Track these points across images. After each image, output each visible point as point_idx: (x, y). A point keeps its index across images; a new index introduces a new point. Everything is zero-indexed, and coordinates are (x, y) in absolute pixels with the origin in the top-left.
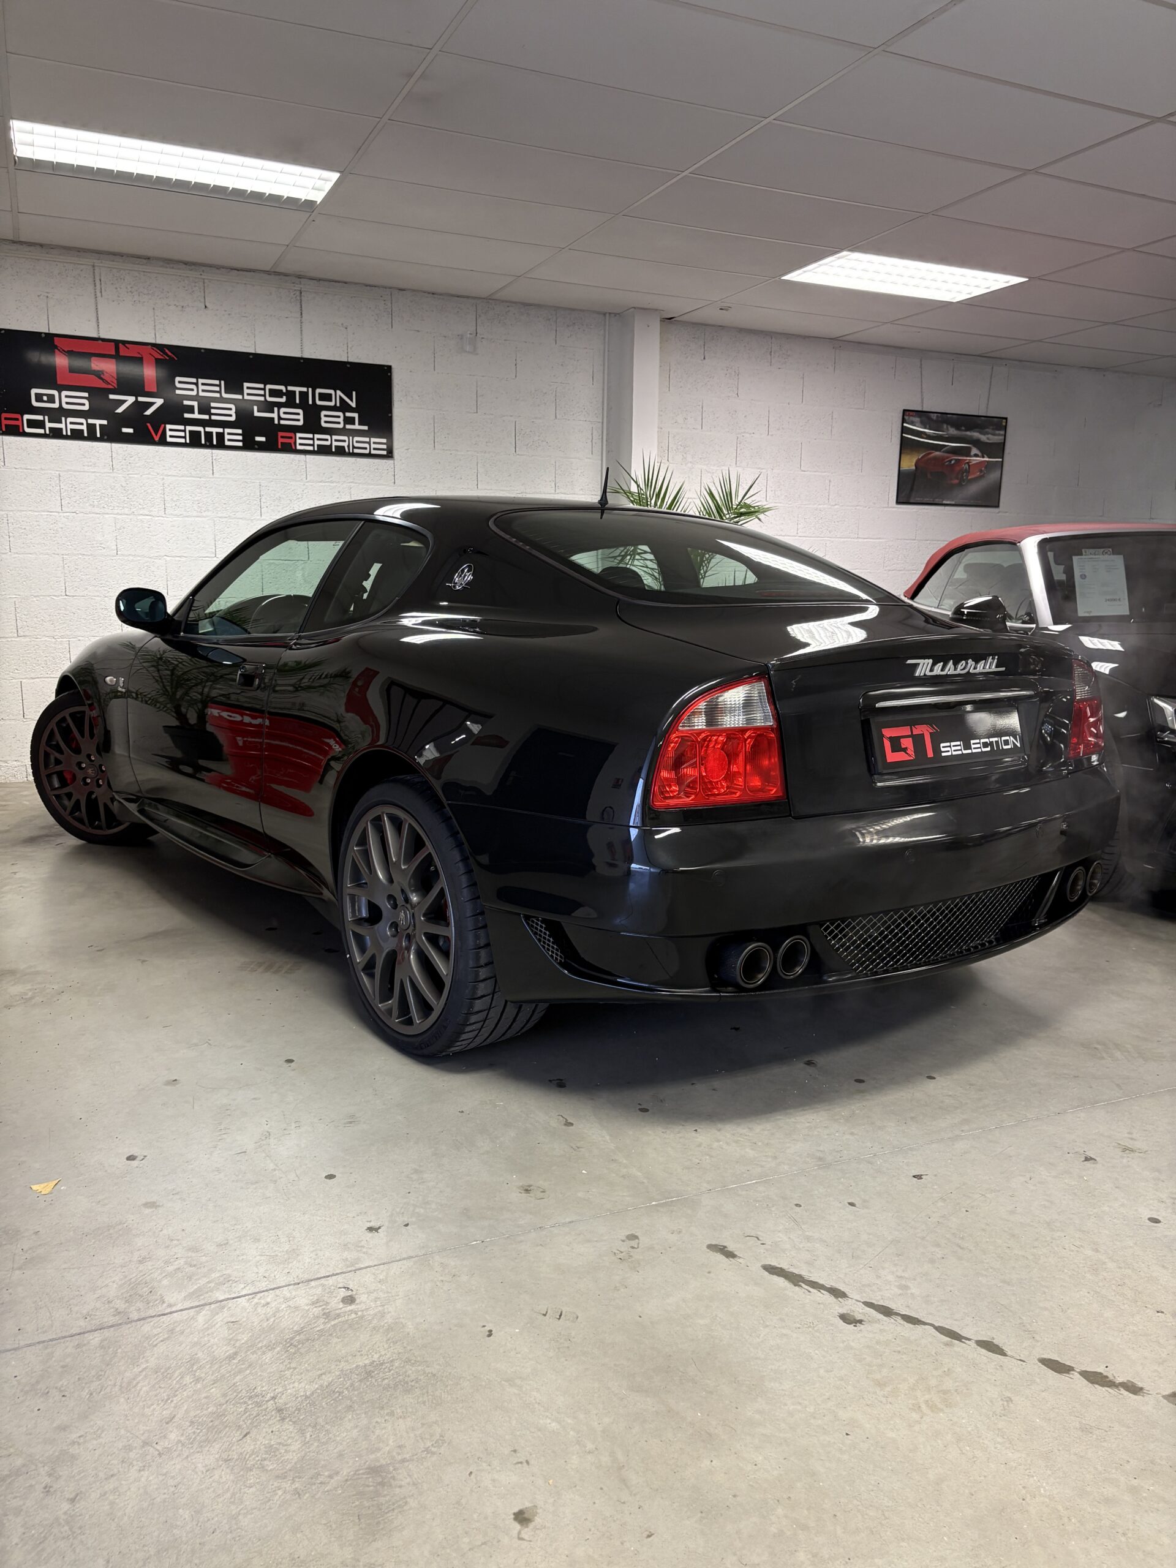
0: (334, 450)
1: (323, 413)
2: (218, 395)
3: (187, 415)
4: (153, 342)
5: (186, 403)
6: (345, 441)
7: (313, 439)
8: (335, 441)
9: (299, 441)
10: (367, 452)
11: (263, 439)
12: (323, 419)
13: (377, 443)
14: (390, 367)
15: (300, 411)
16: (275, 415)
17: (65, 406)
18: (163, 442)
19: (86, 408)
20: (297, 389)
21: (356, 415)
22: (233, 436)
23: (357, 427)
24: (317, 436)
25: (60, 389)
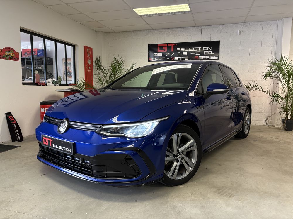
1: (204, 52)
2: (184, 51)
3: (178, 55)
4: (174, 42)
5: (178, 53)
6: (208, 57)
7: (202, 57)
8: (206, 57)
9: (199, 58)
10: (213, 59)
11: (192, 58)
12: (204, 53)
13: (216, 57)
14: (219, 41)
15: (200, 52)
16: (195, 53)
17: (159, 56)
18: (174, 60)
19: (162, 56)
20: (199, 48)
21: (211, 52)
22: (186, 58)
23: (211, 54)
25: (158, 53)
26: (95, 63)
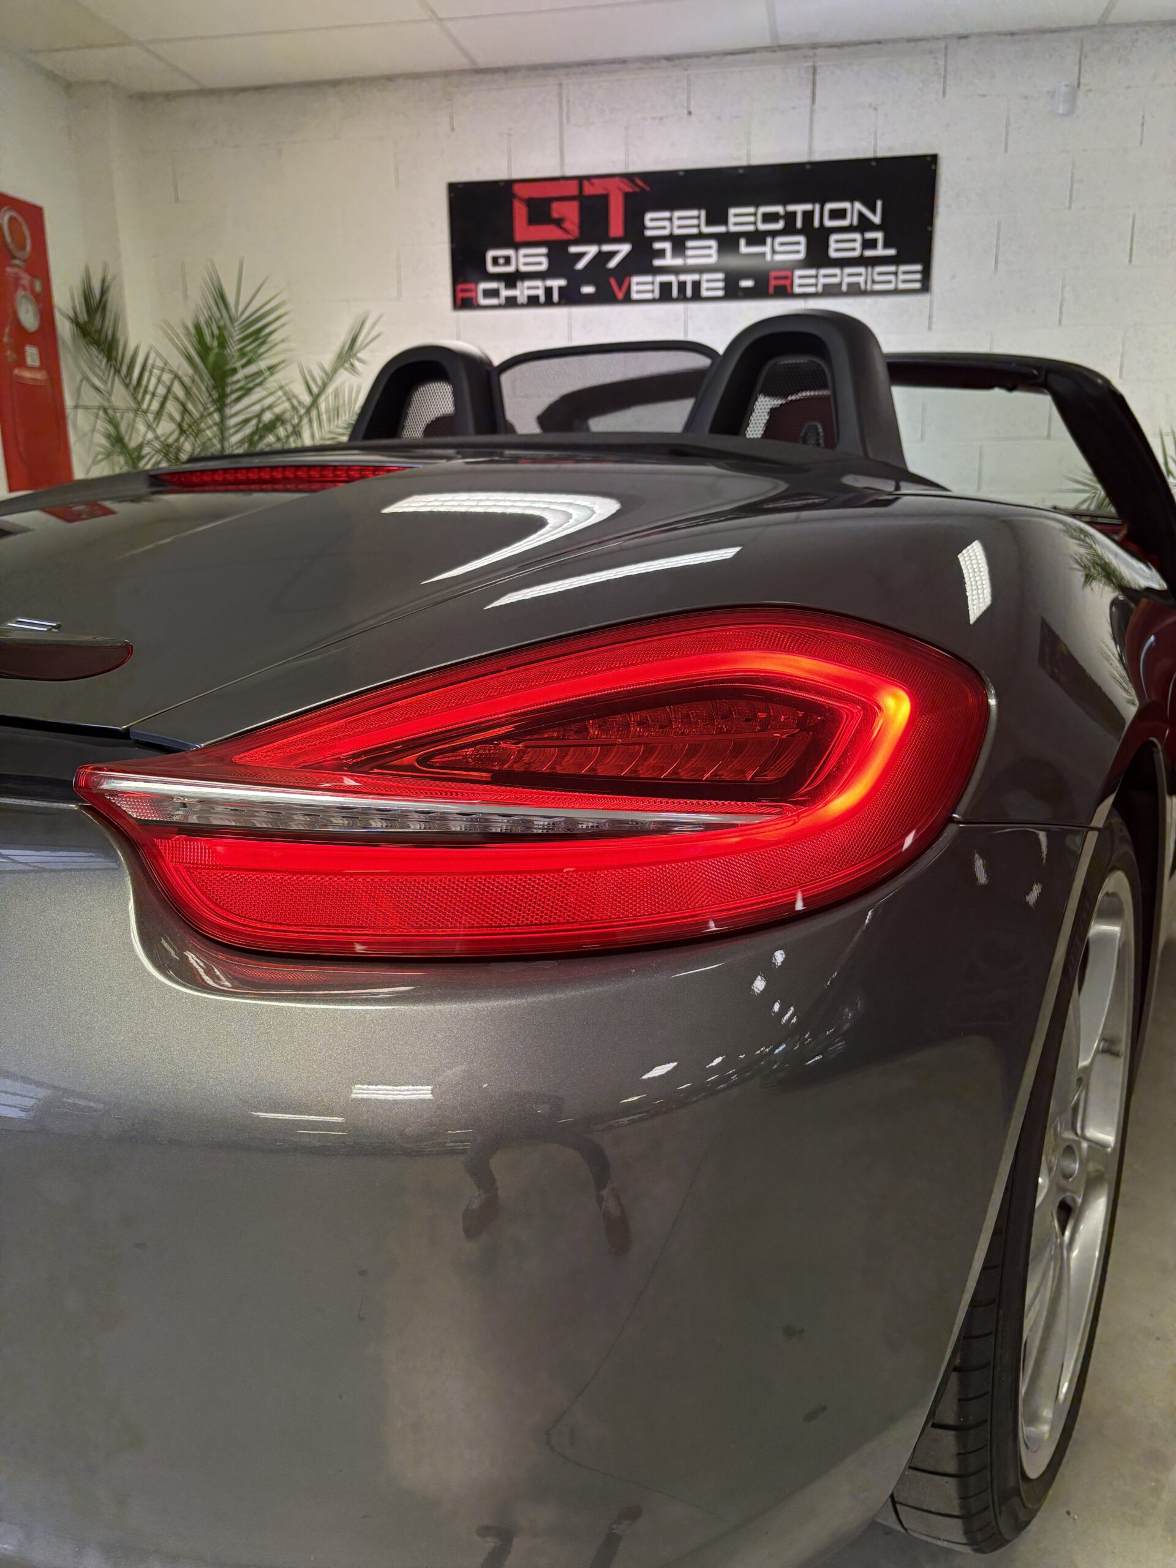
0: (844, 288)
1: (833, 237)
2: (695, 231)
3: (657, 262)
5: (657, 246)
6: (860, 275)
7: (816, 277)
8: (845, 277)
9: (797, 281)
10: (891, 287)
11: (750, 284)
12: (833, 246)
13: (909, 273)
14: (934, 159)
15: (802, 239)
16: (767, 249)
17: (523, 269)
18: (627, 299)
19: (544, 267)
20: (799, 208)
21: (879, 236)
22: (713, 283)
23: (880, 251)
24: (823, 271)
25: (517, 247)
26: (75, 321)
